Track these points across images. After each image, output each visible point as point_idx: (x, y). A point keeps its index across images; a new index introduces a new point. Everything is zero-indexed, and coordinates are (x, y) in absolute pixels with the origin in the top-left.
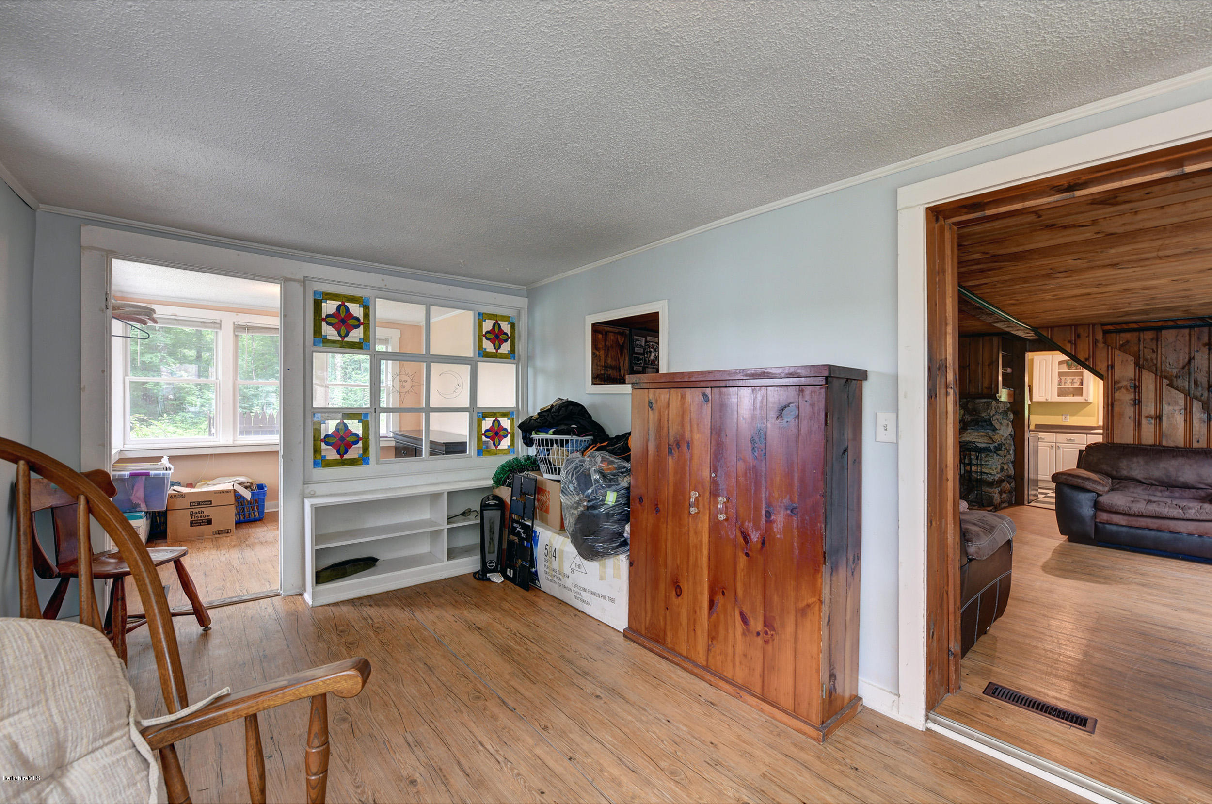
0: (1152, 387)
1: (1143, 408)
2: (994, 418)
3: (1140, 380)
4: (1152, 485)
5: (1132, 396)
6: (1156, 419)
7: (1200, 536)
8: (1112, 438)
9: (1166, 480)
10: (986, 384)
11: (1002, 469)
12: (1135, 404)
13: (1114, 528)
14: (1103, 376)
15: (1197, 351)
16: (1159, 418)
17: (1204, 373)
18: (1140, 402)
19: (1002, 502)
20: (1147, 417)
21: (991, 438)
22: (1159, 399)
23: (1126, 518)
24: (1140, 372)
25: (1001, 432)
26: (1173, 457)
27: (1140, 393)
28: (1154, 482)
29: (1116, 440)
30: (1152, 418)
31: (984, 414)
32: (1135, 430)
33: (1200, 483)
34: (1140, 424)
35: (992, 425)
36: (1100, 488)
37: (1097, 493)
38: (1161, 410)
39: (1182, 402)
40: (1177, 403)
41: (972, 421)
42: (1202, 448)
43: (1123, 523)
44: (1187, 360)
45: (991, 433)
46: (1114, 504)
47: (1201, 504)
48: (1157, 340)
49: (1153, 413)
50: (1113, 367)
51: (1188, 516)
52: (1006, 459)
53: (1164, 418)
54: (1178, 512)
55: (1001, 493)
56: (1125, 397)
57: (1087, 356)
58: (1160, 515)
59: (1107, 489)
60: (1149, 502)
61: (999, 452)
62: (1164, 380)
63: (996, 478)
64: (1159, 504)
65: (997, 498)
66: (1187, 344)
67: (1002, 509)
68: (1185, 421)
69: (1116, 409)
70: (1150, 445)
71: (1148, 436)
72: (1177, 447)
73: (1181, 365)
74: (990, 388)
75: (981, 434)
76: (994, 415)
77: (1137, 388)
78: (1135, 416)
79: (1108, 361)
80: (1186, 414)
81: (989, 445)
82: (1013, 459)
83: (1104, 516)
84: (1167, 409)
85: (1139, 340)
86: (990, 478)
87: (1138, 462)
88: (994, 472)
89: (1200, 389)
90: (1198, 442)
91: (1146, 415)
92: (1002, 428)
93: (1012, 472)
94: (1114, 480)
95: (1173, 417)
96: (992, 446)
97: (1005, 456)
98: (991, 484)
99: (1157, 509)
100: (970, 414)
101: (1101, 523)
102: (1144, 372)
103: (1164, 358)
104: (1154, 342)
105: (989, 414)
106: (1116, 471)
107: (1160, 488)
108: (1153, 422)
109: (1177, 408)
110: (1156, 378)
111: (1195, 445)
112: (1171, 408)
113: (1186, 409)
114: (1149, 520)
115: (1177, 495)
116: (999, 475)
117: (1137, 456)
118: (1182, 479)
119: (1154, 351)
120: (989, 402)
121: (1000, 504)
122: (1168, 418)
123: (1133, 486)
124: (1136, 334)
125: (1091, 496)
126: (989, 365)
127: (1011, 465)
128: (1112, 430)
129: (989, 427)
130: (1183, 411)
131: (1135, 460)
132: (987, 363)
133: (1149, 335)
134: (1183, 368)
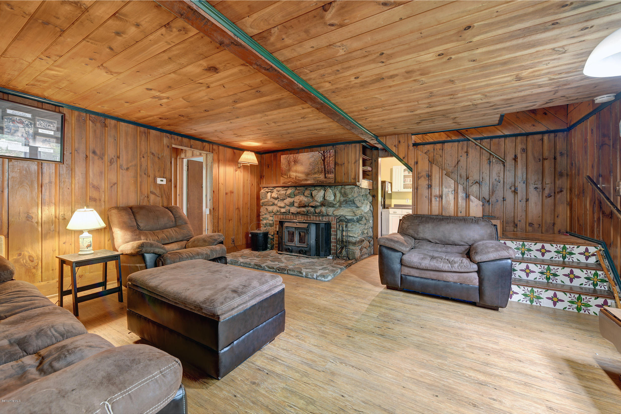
0: (437, 176)
1: (433, 190)
2: (356, 199)
3: (431, 172)
4: (436, 243)
5: (427, 182)
6: (439, 198)
7: (461, 284)
8: (417, 212)
9: (444, 240)
10: (353, 177)
11: (363, 233)
12: (429, 188)
13: (412, 278)
14: (412, 169)
15: (461, 156)
16: (441, 197)
17: (465, 170)
18: (431, 186)
19: (362, 256)
20: (435, 196)
21: (354, 212)
22: (441, 184)
23: (418, 271)
24: (431, 166)
25: (363, 208)
26: (448, 223)
27: (431, 180)
28: (437, 242)
29: (419, 213)
30: (437, 196)
31: (350, 196)
32: (429, 205)
33: (461, 241)
34: (431, 201)
35: (354, 203)
36: (403, 249)
37: (402, 253)
38: (442, 192)
39: (453, 186)
40: (450, 187)
41: (344, 201)
42: (463, 217)
43: (417, 275)
44: (457, 162)
45: (354, 209)
46: (411, 261)
47: (462, 259)
48: (442, 150)
49: (438, 193)
50: (417, 163)
51: (454, 270)
52: (367, 226)
53: (444, 197)
54: (448, 266)
55: (361, 250)
56: (424, 183)
57: (404, 156)
58: (438, 269)
59: (408, 249)
60: (433, 258)
61: (360, 222)
62: (444, 171)
63: (358, 240)
64: (438, 260)
65: (358, 253)
66: (457, 152)
67: (363, 259)
68: (454, 198)
69: (419, 191)
70: (436, 216)
71: (436, 210)
72: (450, 217)
73: (454, 166)
74: (355, 179)
75: (349, 210)
76: (357, 197)
77: (429, 177)
78: (429, 196)
79: (415, 159)
80: (455, 193)
81: (353, 217)
82: (372, 226)
83: (406, 271)
84: (445, 190)
85: (434, 149)
86: (353, 240)
87: (429, 228)
88: (356, 236)
89: (463, 180)
90: (461, 212)
91: (435, 195)
92: (364, 206)
93: (371, 234)
94: (416, 240)
95: (448, 196)
96: (355, 218)
97: (365, 224)
98: (354, 244)
99: (436, 264)
100: (344, 197)
101: (404, 275)
102: (434, 166)
103: (446, 161)
104: (441, 150)
105: (353, 196)
106: (417, 234)
107: (440, 245)
108: (438, 199)
109: (450, 190)
110: (440, 170)
111: (460, 214)
112: (447, 190)
113: (455, 190)
114: (432, 273)
115: (449, 250)
116: (360, 238)
117: (428, 223)
118: (452, 239)
119: (441, 157)
120: (352, 188)
121: (360, 257)
122: (446, 197)
123: (426, 244)
124: (432, 145)
125: (398, 255)
126: (354, 163)
127: (371, 230)
128: (417, 205)
129: (353, 205)
130: (453, 192)
131: (427, 226)
132: (353, 162)
133: (439, 146)
134: (455, 167)
